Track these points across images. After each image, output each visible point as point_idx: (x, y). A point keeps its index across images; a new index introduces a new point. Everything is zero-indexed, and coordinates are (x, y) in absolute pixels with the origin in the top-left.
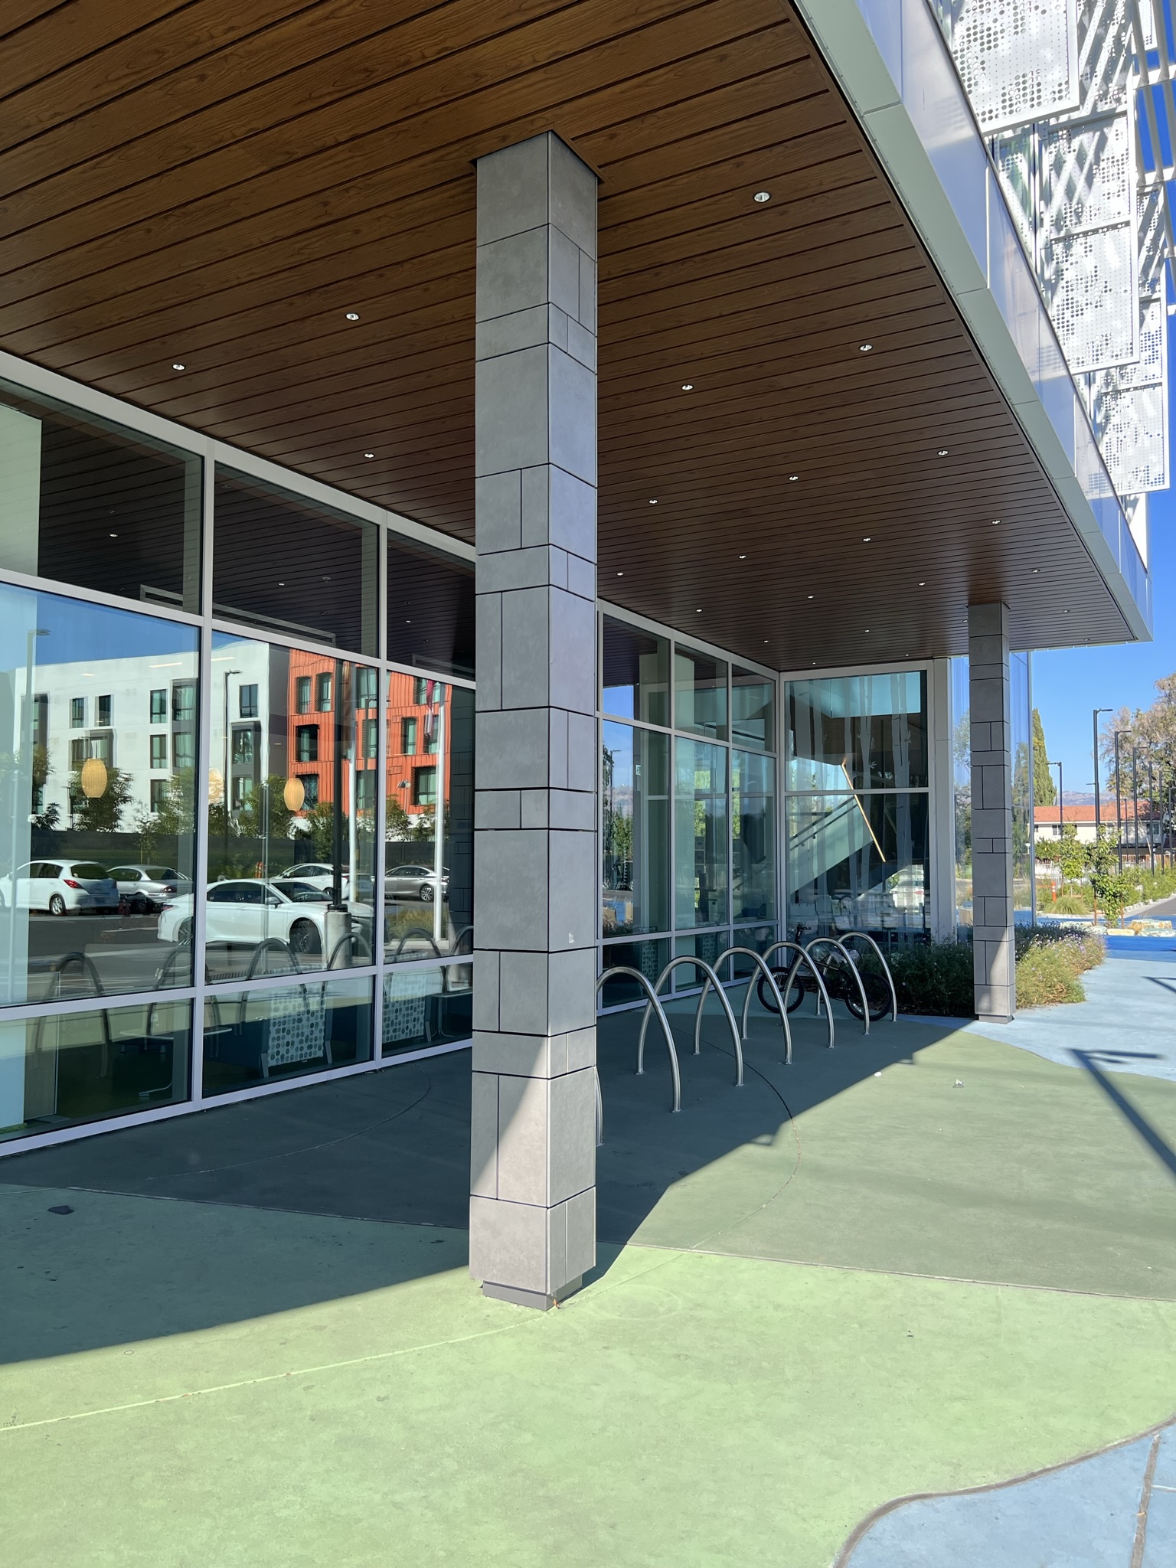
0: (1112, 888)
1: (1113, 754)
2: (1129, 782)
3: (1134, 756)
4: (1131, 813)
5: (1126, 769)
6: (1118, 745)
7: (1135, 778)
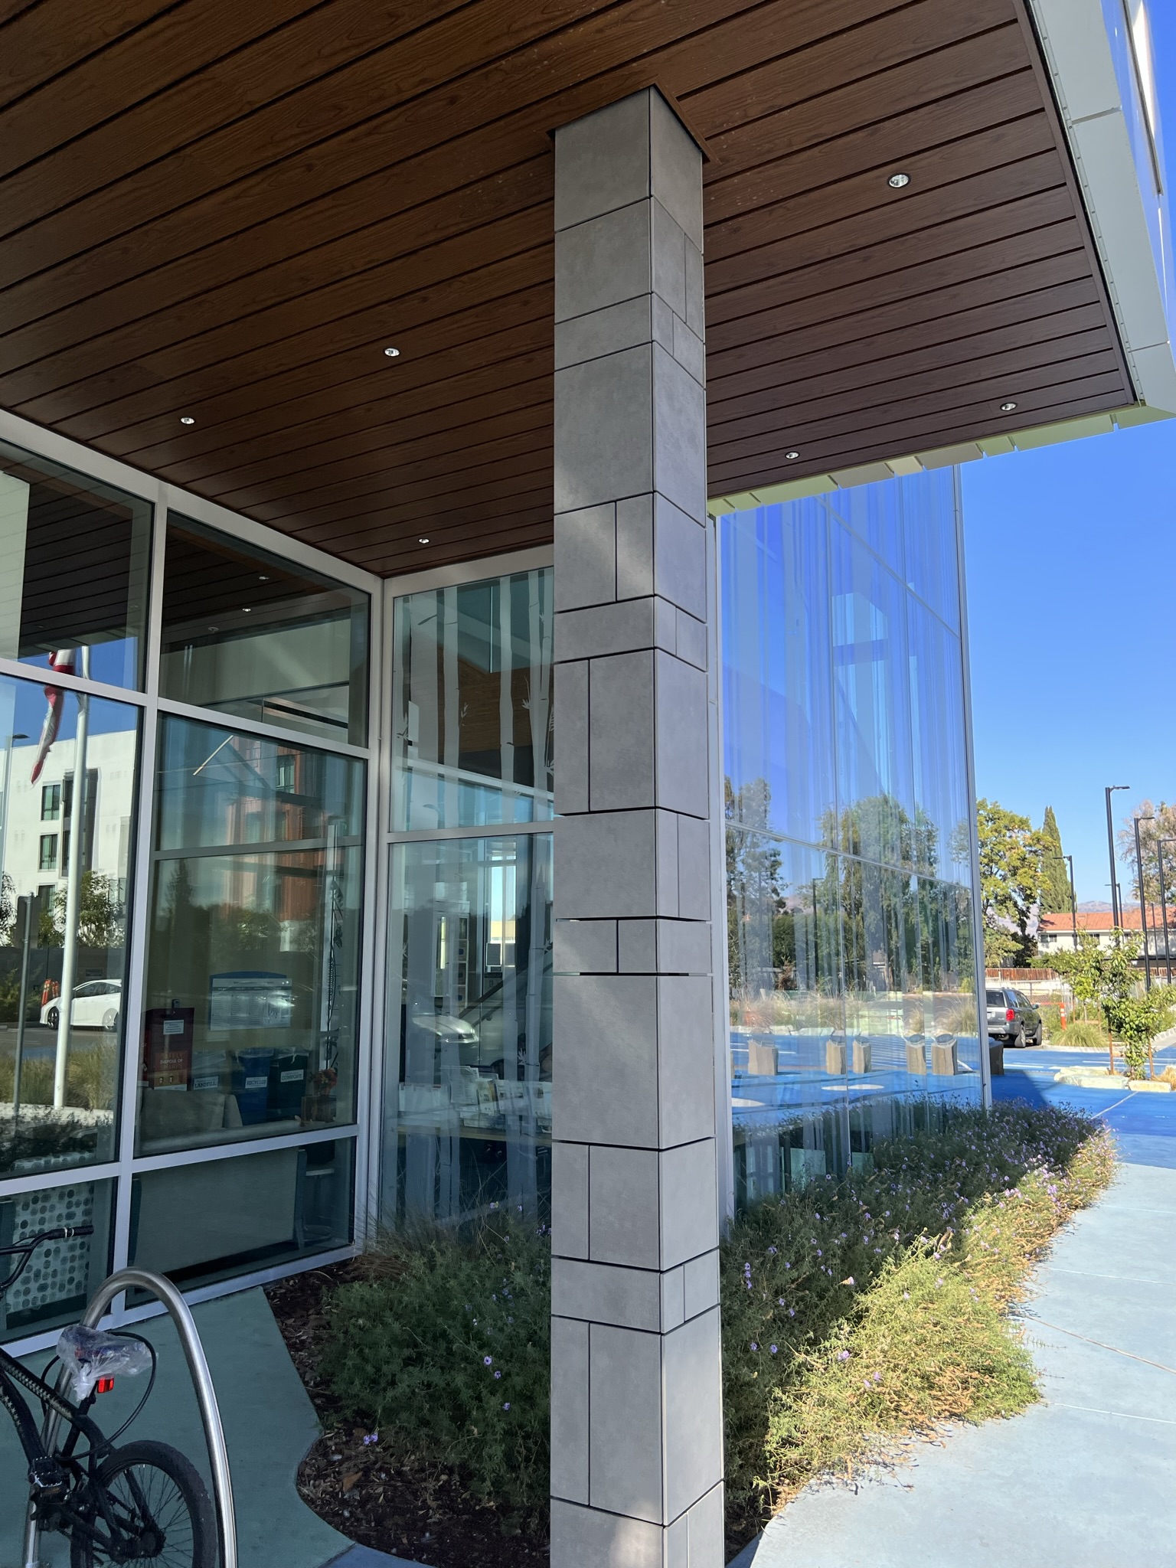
0: (1133, 1018)
1: (1135, 854)
2: (1155, 885)
3: (1160, 855)
4: (1159, 921)
5: (1152, 871)
6: (1140, 842)
7: (1163, 879)
